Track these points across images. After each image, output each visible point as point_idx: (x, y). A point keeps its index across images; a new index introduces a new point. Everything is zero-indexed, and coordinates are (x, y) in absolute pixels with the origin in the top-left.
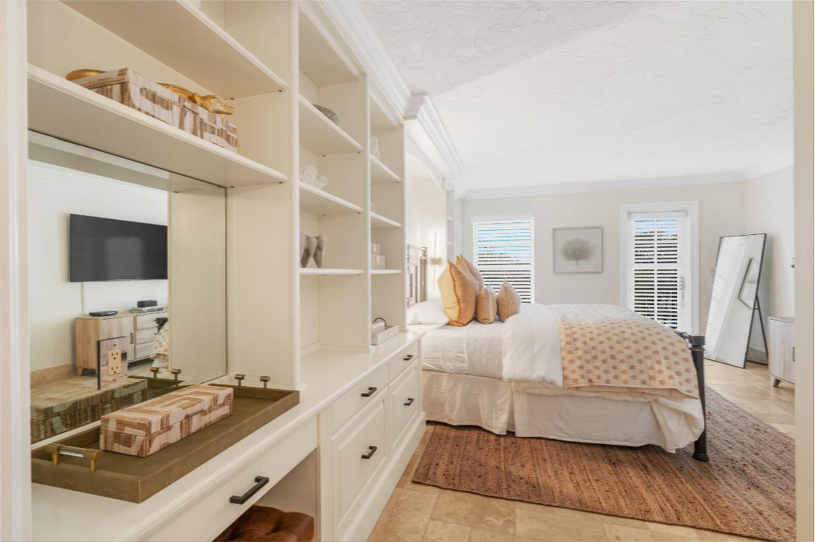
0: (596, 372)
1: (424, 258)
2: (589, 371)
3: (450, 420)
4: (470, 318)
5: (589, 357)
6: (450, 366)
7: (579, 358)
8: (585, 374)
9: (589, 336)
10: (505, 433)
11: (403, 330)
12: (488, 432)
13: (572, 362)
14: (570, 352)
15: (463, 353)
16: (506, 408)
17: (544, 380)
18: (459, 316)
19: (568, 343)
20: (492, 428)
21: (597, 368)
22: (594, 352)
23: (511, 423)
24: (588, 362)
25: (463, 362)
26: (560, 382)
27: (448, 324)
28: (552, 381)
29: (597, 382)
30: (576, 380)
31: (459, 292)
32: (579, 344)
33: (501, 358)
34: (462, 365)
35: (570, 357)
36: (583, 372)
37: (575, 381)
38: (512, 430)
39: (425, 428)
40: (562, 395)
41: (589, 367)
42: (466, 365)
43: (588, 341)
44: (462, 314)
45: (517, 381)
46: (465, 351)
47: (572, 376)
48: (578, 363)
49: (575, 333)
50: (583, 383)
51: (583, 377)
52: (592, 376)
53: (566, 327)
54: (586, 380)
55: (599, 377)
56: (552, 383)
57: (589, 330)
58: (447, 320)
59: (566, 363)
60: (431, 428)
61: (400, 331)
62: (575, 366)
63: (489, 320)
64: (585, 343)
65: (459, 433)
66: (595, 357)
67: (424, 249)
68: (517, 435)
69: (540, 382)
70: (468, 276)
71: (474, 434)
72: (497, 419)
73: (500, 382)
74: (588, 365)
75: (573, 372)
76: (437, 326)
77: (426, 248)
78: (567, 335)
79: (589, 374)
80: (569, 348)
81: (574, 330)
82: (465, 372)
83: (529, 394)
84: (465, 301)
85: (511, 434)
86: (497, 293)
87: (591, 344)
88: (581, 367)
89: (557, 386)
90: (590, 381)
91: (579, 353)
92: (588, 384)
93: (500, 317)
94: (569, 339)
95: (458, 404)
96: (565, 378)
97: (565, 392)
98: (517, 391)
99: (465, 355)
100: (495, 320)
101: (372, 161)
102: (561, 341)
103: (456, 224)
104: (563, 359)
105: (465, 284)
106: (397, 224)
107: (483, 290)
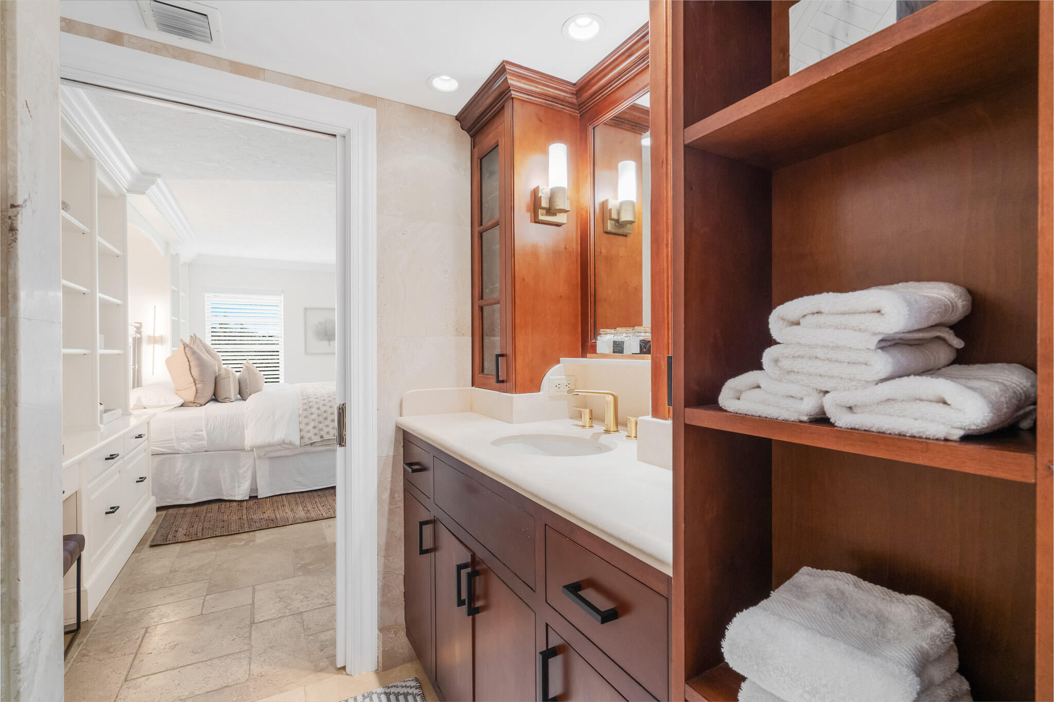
0: (326, 429)
1: (138, 336)
2: (321, 430)
3: (187, 500)
4: (209, 398)
5: (321, 419)
6: (186, 446)
7: (314, 420)
8: (318, 433)
9: (322, 402)
10: (248, 498)
11: (126, 413)
12: (230, 501)
13: (307, 424)
14: (306, 417)
15: (202, 431)
16: (249, 475)
17: (284, 442)
18: (196, 397)
19: (305, 410)
20: (235, 496)
21: (327, 426)
22: (325, 415)
23: (254, 488)
24: (320, 422)
25: (202, 439)
26: (297, 441)
27: (182, 406)
28: (290, 441)
29: (326, 437)
30: (311, 437)
31: (195, 372)
32: (313, 410)
33: (244, 430)
34: (201, 443)
35: (306, 421)
36: (316, 431)
37: (310, 439)
38: (255, 495)
39: (155, 514)
40: (300, 454)
41: (321, 426)
42: (205, 443)
43: (321, 406)
44: (198, 395)
45: (259, 447)
46: (204, 429)
47: (307, 436)
48: (312, 424)
49: (312, 401)
50: (316, 439)
51: (316, 434)
52: (322, 433)
53: (304, 397)
54: (319, 437)
55: (328, 433)
56: (291, 443)
57: (322, 398)
58: (181, 401)
59: (302, 426)
60: (163, 513)
61: (123, 415)
62: (310, 427)
63: (231, 399)
64: (319, 409)
65: (197, 509)
66: (326, 419)
67: (138, 325)
68: (259, 497)
69: (280, 445)
70: (205, 356)
71: (215, 506)
72: (239, 487)
73: (242, 454)
74: (320, 425)
75: (308, 432)
76: (168, 408)
77: (141, 324)
78: (304, 404)
79: (320, 432)
80: (305, 413)
81: (310, 400)
82: (204, 449)
83: (271, 458)
84: (202, 381)
85: (253, 498)
86: (238, 374)
87: (323, 409)
88: (315, 427)
89: (294, 445)
90: (322, 437)
91: (313, 417)
92: (320, 440)
93: (242, 395)
94: (305, 407)
95: (195, 482)
96: (302, 438)
97: (303, 450)
98: (260, 457)
99: (204, 433)
100: (237, 400)
101: (99, 242)
102: (299, 409)
103: (182, 294)
104: (300, 423)
105: (202, 364)
106: (119, 302)
107: (223, 370)
